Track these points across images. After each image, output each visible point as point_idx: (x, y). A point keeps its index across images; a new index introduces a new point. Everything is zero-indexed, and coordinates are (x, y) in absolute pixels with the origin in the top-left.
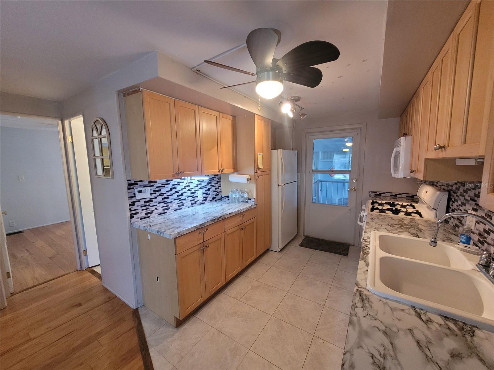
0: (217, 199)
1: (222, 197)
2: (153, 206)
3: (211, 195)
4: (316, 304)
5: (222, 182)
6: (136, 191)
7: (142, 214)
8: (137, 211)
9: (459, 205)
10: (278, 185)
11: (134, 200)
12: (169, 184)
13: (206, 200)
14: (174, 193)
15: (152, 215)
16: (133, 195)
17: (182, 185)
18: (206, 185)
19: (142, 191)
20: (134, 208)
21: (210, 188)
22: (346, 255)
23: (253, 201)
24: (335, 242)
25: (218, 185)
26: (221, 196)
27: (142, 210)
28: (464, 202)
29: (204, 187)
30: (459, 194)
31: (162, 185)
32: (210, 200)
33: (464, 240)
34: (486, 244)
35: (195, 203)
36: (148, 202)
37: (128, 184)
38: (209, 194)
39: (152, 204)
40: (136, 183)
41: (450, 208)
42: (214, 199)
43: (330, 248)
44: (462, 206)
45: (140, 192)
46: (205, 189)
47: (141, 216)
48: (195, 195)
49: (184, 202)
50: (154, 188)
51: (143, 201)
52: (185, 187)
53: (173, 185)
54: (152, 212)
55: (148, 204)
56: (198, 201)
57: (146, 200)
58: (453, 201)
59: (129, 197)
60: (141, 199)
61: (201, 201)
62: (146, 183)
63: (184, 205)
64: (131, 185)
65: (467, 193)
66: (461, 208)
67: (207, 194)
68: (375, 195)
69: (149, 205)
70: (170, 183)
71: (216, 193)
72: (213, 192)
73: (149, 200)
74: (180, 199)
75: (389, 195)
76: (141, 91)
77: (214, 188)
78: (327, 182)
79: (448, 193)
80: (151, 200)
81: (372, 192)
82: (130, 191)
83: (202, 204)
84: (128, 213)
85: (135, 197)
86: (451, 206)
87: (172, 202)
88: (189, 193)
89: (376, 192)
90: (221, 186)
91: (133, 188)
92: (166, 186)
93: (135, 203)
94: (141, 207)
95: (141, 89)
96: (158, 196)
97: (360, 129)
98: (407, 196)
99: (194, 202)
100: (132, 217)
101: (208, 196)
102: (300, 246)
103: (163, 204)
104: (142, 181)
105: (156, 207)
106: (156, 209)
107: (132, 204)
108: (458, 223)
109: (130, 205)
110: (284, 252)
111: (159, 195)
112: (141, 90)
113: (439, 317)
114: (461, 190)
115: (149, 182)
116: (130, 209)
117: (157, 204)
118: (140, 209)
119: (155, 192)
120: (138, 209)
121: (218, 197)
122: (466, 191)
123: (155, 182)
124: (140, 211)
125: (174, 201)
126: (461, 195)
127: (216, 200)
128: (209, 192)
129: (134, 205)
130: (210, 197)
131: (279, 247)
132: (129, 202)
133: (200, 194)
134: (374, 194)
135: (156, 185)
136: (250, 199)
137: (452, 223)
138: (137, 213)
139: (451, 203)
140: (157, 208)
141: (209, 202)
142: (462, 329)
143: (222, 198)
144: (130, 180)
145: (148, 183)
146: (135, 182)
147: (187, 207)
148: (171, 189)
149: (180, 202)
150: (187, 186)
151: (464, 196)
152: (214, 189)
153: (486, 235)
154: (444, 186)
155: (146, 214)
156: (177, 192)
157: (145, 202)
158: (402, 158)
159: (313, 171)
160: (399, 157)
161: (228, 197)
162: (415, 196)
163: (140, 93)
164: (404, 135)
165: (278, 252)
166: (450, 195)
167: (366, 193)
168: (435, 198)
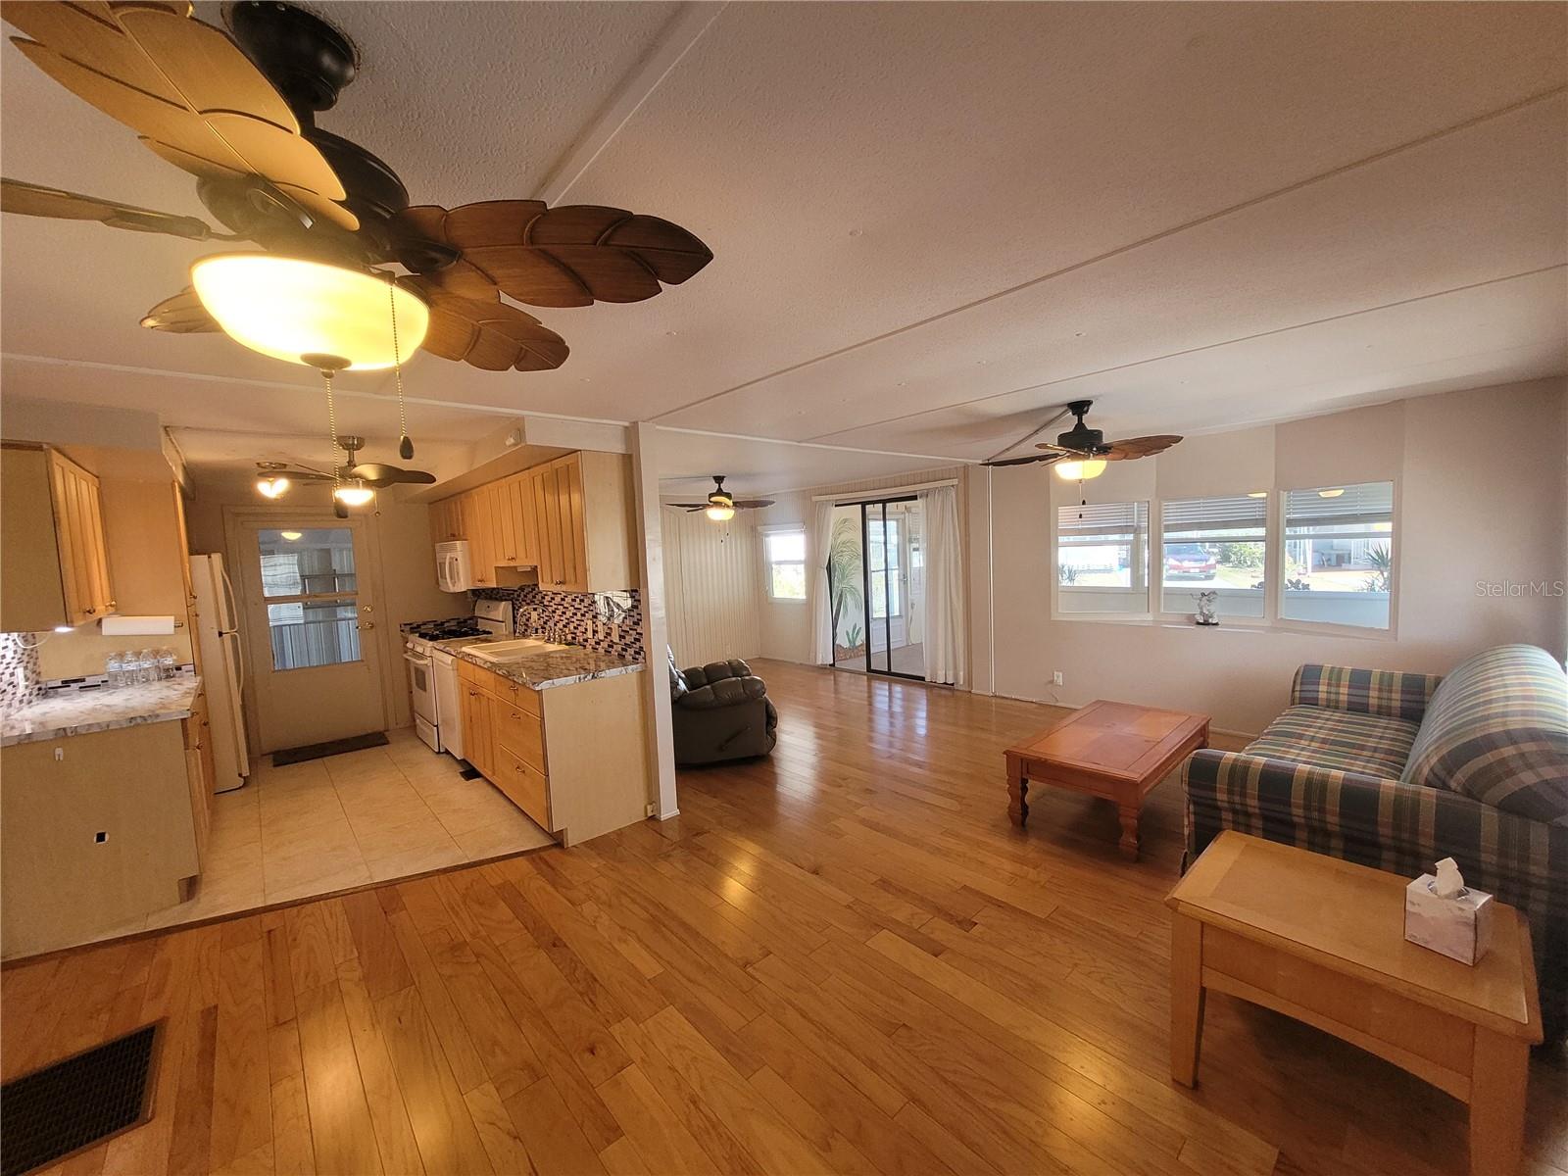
0: (43, 690)
10: (221, 634)
23: (191, 671)
30: (521, 600)
41: (515, 616)
48: (15, 680)
65: (527, 597)
68: (411, 627)
71: (35, 677)
79: (510, 602)
81: (405, 625)
89: (411, 624)
90: (38, 658)
95: (45, 446)
97: (365, 515)
98: (458, 623)
101: (28, 683)
102: (272, 765)
110: (252, 784)
112: (44, 449)
114: (522, 596)
121: (42, 687)
122: (525, 596)
131: (241, 775)
133: (21, 678)
134: (409, 627)
136: (179, 668)
139: (515, 610)
143: (52, 688)
151: (525, 601)
154: (501, 594)
158: (462, 567)
159: (266, 599)
160: (457, 565)
161: (83, 680)
162: (470, 619)
163: (40, 453)
164: (454, 537)
165: (240, 788)
166: (513, 604)
167: (395, 629)
168: (502, 610)
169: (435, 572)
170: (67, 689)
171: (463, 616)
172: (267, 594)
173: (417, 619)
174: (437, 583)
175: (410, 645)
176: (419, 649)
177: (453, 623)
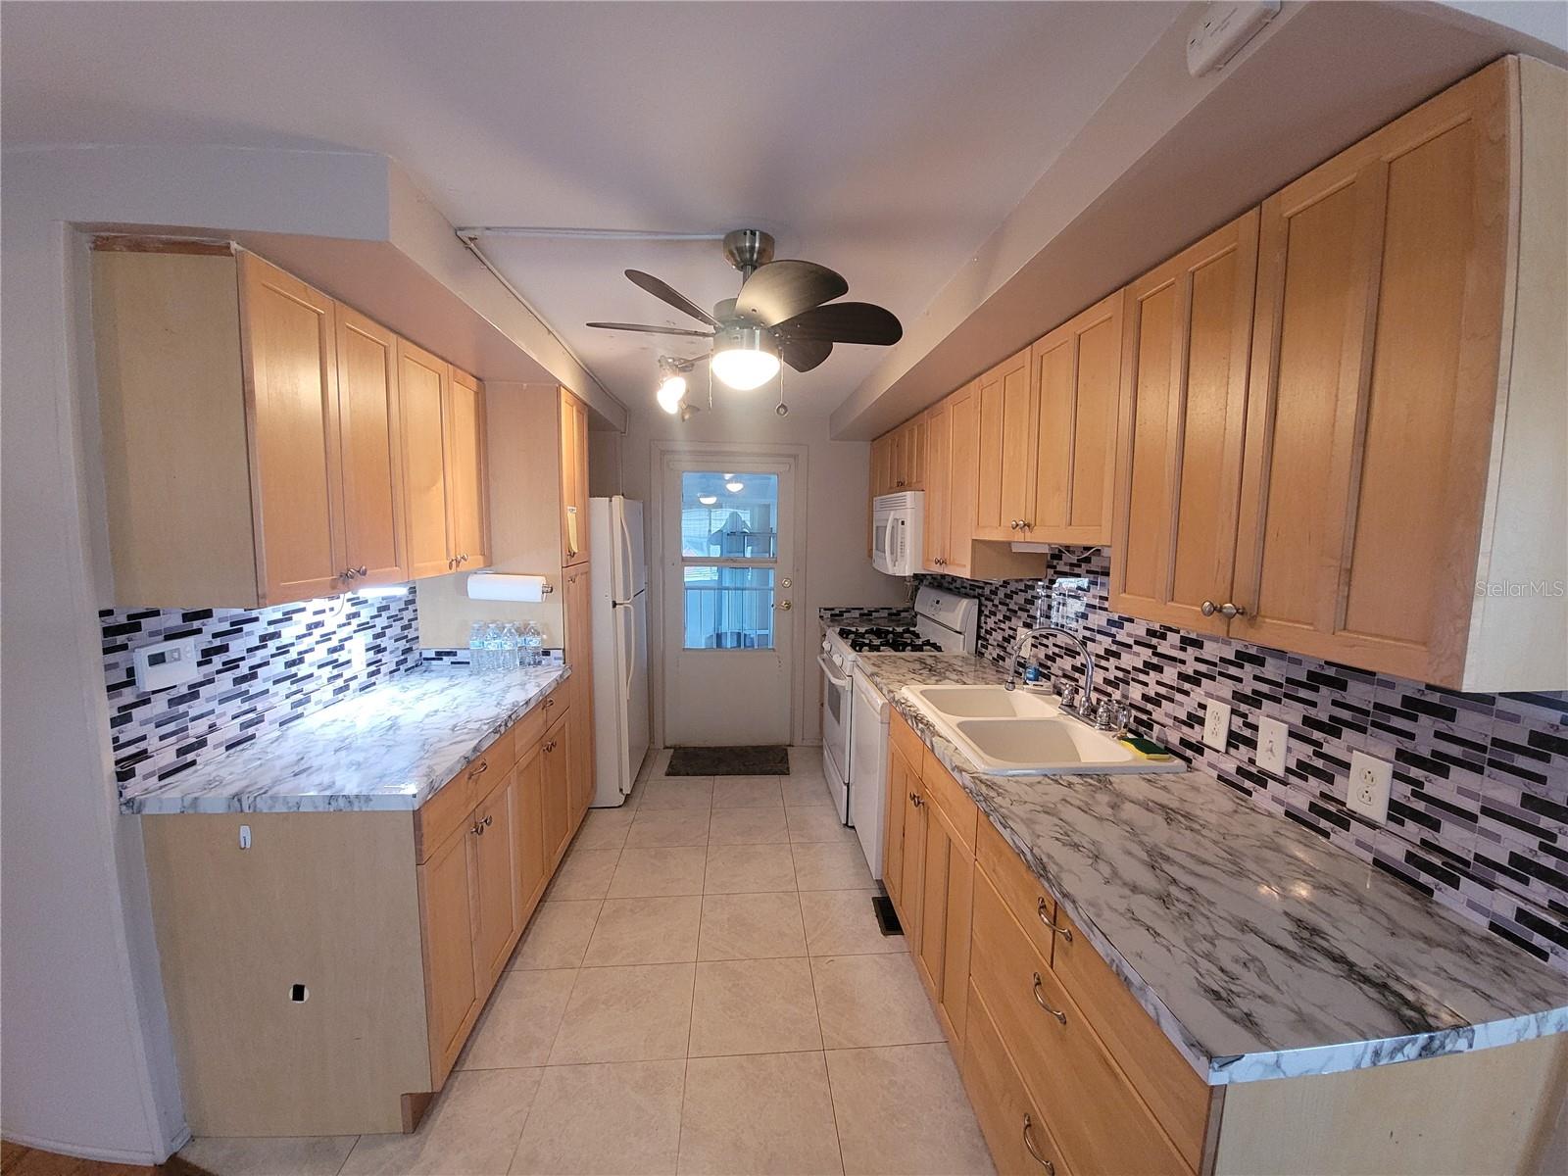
0: (410, 664)
1: (423, 656)
2: (201, 716)
3: (391, 652)
4: (781, 895)
5: (418, 605)
6: (140, 658)
7: (167, 757)
8: (142, 745)
9: (999, 620)
10: (615, 604)
11: (128, 696)
12: (256, 619)
13: (378, 672)
14: (273, 656)
15: (202, 755)
16: (125, 679)
17: (302, 621)
18: (376, 617)
19: (163, 654)
20: (130, 731)
21: (387, 627)
22: (786, 772)
23: (559, 659)
24: (753, 747)
25: (408, 615)
26: (421, 654)
27: (162, 738)
28: (1008, 614)
29: (368, 623)
30: (996, 602)
31: (232, 624)
32: (391, 672)
33: (1031, 676)
34: (1053, 677)
35: (346, 688)
36: (182, 700)
37: (104, 629)
38: (385, 649)
39: (195, 708)
40: (133, 625)
41: (982, 628)
42: (402, 667)
43: (747, 764)
44: (1004, 623)
45: (157, 659)
46: (370, 633)
47: (161, 765)
48: (342, 657)
49: (308, 686)
50: (204, 641)
51: (164, 697)
52: (310, 627)
53: (270, 623)
54: (201, 743)
55: (182, 708)
56: (355, 677)
57: (174, 693)
58: (986, 616)
59: (110, 688)
60: (154, 692)
61: (363, 679)
62: (175, 621)
63: (309, 701)
64: (119, 631)
65: (1012, 599)
66: (1002, 626)
67: (379, 650)
68: (832, 615)
69: (186, 714)
70: (260, 616)
71: (403, 644)
72: (396, 641)
73: (184, 690)
74: (293, 678)
75: (857, 614)
76: (232, 255)
77: (399, 624)
78: (700, 589)
79: (977, 601)
80: (193, 694)
81: (825, 609)
82: (112, 658)
83: (367, 687)
84: (108, 760)
85: (131, 683)
86: (983, 625)
87: (267, 691)
88: (321, 653)
89: (833, 609)
90: (416, 619)
91: (124, 647)
92: (246, 627)
93: (134, 711)
94: (158, 726)
95: (234, 245)
96: (219, 672)
97: (795, 457)
98: (889, 614)
99: (340, 683)
100: (124, 775)
101: (379, 656)
102: (668, 774)
103: (236, 706)
104: (156, 613)
105: (211, 719)
106: (212, 728)
107: (122, 718)
108: (1002, 654)
109: (115, 722)
110: (635, 802)
111: (221, 667)
112: (233, 252)
113: (1075, 777)
114: (1001, 594)
115: (183, 615)
116: (115, 740)
117: (214, 705)
118: (153, 734)
119: (207, 655)
120: (144, 738)
121: (412, 659)
122: (1009, 596)
123: (207, 614)
124: (152, 744)
125: (273, 689)
126: (1000, 603)
127: (406, 671)
128: (383, 642)
129: (128, 719)
130: (389, 660)
131: (621, 790)
132: (107, 709)
133: (357, 652)
134: (829, 613)
135: (212, 626)
136: (546, 653)
137: (991, 654)
138: (143, 755)
139: (983, 618)
140: (214, 725)
141: (388, 677)
142: (1100, 781)
143: (426, 659)
144: (109, 613)
145: (179, 621)
146: (130, 617)
147: (321, 706)
148: (264, 638)
149: (295, 688)
150: (318, 625)
151: (1007, 605)
152: (396, 630)
153: (1049, 663)
154: (966, 588)
155: (181, 752)
156: (283, 650)
157: (172, 702)
158: (910, 536)
159: (684, 559)
160: (903, 531)
161: (455, 654)
162: (906, 610)
163: (228, 258)
164: (902, 486)
165: (620, 806)
166: (980, 605)
167: (814, 614)
168: (961, 613)
169: (869, 539)
170: (439, 662)
171: (898, 605)
172: (686, 553)
173: (840, 602)
174: (871, 556)
175: (827, 646)
176: (837, 660)
177: (885, 614)
